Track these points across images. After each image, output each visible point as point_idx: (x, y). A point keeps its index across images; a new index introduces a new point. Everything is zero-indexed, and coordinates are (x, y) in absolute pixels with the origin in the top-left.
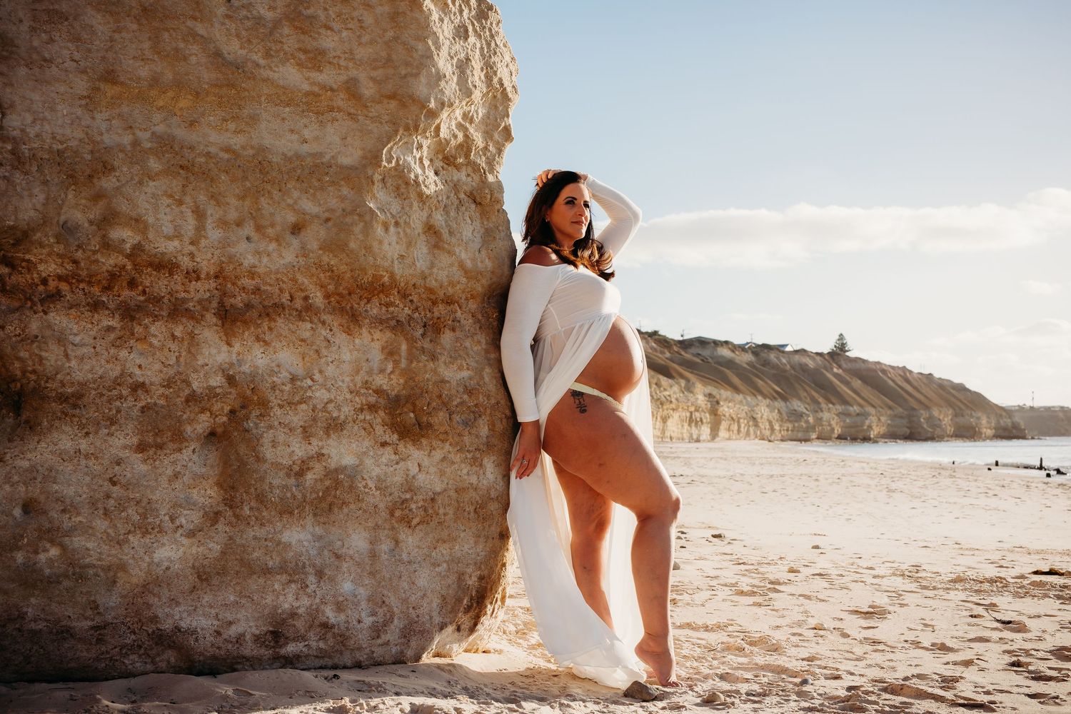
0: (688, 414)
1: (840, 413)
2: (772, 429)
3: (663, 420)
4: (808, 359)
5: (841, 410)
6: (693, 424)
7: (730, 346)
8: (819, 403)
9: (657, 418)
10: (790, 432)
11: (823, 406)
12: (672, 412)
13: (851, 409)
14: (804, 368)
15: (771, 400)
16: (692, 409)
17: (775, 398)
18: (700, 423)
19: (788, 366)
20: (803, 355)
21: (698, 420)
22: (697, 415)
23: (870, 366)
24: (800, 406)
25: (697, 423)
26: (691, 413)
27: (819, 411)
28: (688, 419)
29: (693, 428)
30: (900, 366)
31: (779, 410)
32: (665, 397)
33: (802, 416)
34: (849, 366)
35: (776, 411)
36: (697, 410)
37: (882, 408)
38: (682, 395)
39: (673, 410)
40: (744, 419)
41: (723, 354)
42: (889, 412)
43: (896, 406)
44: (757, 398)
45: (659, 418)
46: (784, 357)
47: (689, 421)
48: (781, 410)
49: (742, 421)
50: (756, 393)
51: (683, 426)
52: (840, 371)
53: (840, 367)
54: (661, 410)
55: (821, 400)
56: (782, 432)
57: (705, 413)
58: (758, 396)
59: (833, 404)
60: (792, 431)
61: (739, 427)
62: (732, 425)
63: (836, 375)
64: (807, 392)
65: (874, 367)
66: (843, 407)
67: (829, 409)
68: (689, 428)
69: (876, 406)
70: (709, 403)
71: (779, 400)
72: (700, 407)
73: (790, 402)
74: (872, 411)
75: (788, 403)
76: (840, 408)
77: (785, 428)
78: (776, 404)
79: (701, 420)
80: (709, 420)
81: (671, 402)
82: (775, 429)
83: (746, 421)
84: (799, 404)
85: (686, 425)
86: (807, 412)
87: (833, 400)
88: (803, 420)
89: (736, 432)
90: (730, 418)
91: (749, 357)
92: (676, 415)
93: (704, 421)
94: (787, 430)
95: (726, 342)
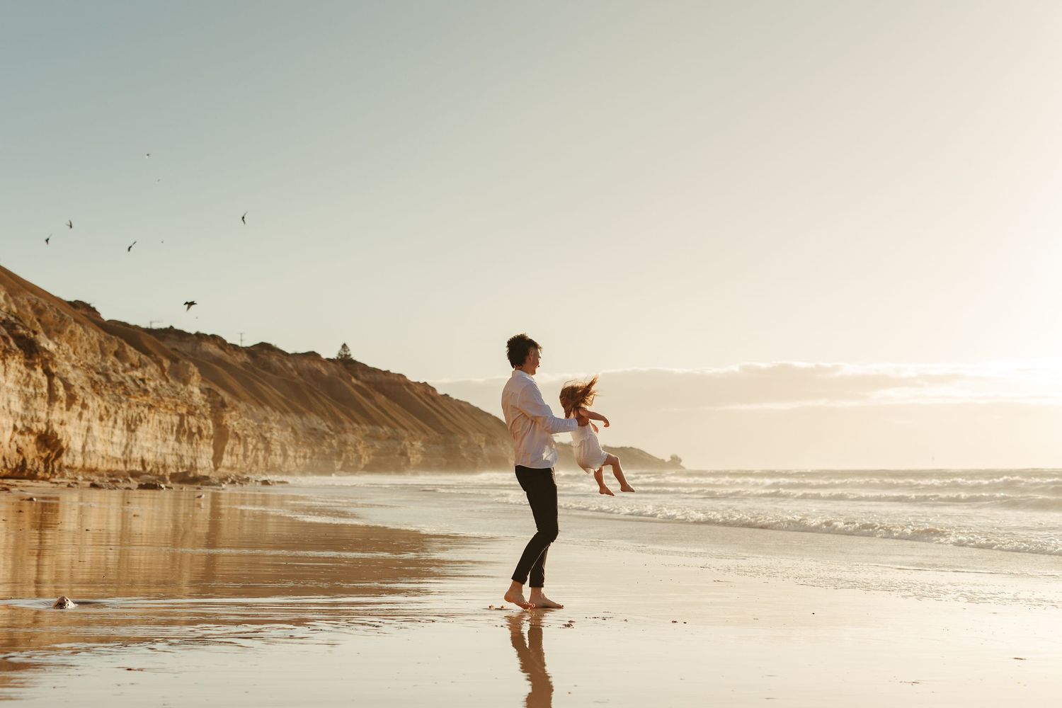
0: (176, 419)
1: (366, 436)
2: (285, 455)
3: (129, 426)
4: (319, 365)
5: (368, 432)
6: (185, 438)
7: (219, 342)
8: (341, 422)
9: (115, 422)
10: (308, 460)
11: (347, 425)
12: (146, 411)
13: (381, 430)
14: (316, 375)
15: (282, 413)
16: (184, 410)
17: (286, 412)
18: (197, 436)
19: (296, 373)
20: (313, 360)
21: (194, 430)
22: (192, 420)
23: (392, 378)
24: (320, 424)
25: (191, 435)
26: (182, 416)
27: (343, 432)
28: (175, 428)
29: (185, 445)
30: (421, 382)
31: (293, 428)
32: (134, 381)
33: (324, 438)
34: (368, 377)
35: (290, 430)
36: (190, 413)
37: (414, 430)
38: (164, 383)
39: (150, 407)
40: (253, 438)
41: (210, 350)
42: (423, 436)
43: (429, 428)
44: (264, 409)
45: (120, 422)
46: (289, 361)
47: (178, 432)
48: (295, 428)
49: (249, 440)
50: (263, 403)
51: (165, 440)
52: (359, 383)
53: (357, 378)
54: (124, 405)
55: (343, 417)
56: (298, 460)
57: (206, 418)
58: (265, 407)
59: (358, 423)
60: (311, 458)
61: (246, 449)
62: (238, 446)
63: (356, 387)
64: (325, 406)
65: (396, 379)
66: (371, 427)
67: (354, 429)
68: (177, 445)
69: (408, 428)
70: (209, 405)
71: (292, 414)
72: (196, 409)
73: (307, 418)
74: (405, 434)
75: (304, 419)
76: (367, 428)
77: (302, 454)
78: (289, 419)
79: (200, 430)
80: (211, 432)
81: (146, 392)
82: (289, 456)
83: (254, 441)
84: (320, 421)
85: (172, 438)
86: (331, 433)
87: (357, 417)
88: (326, 444)
89: (241, 457)
90: (234, 436)
91: (244, 358)
92: (154, 418)
93: (205, 433)
94: (305, 457)
95: (214, 337)
